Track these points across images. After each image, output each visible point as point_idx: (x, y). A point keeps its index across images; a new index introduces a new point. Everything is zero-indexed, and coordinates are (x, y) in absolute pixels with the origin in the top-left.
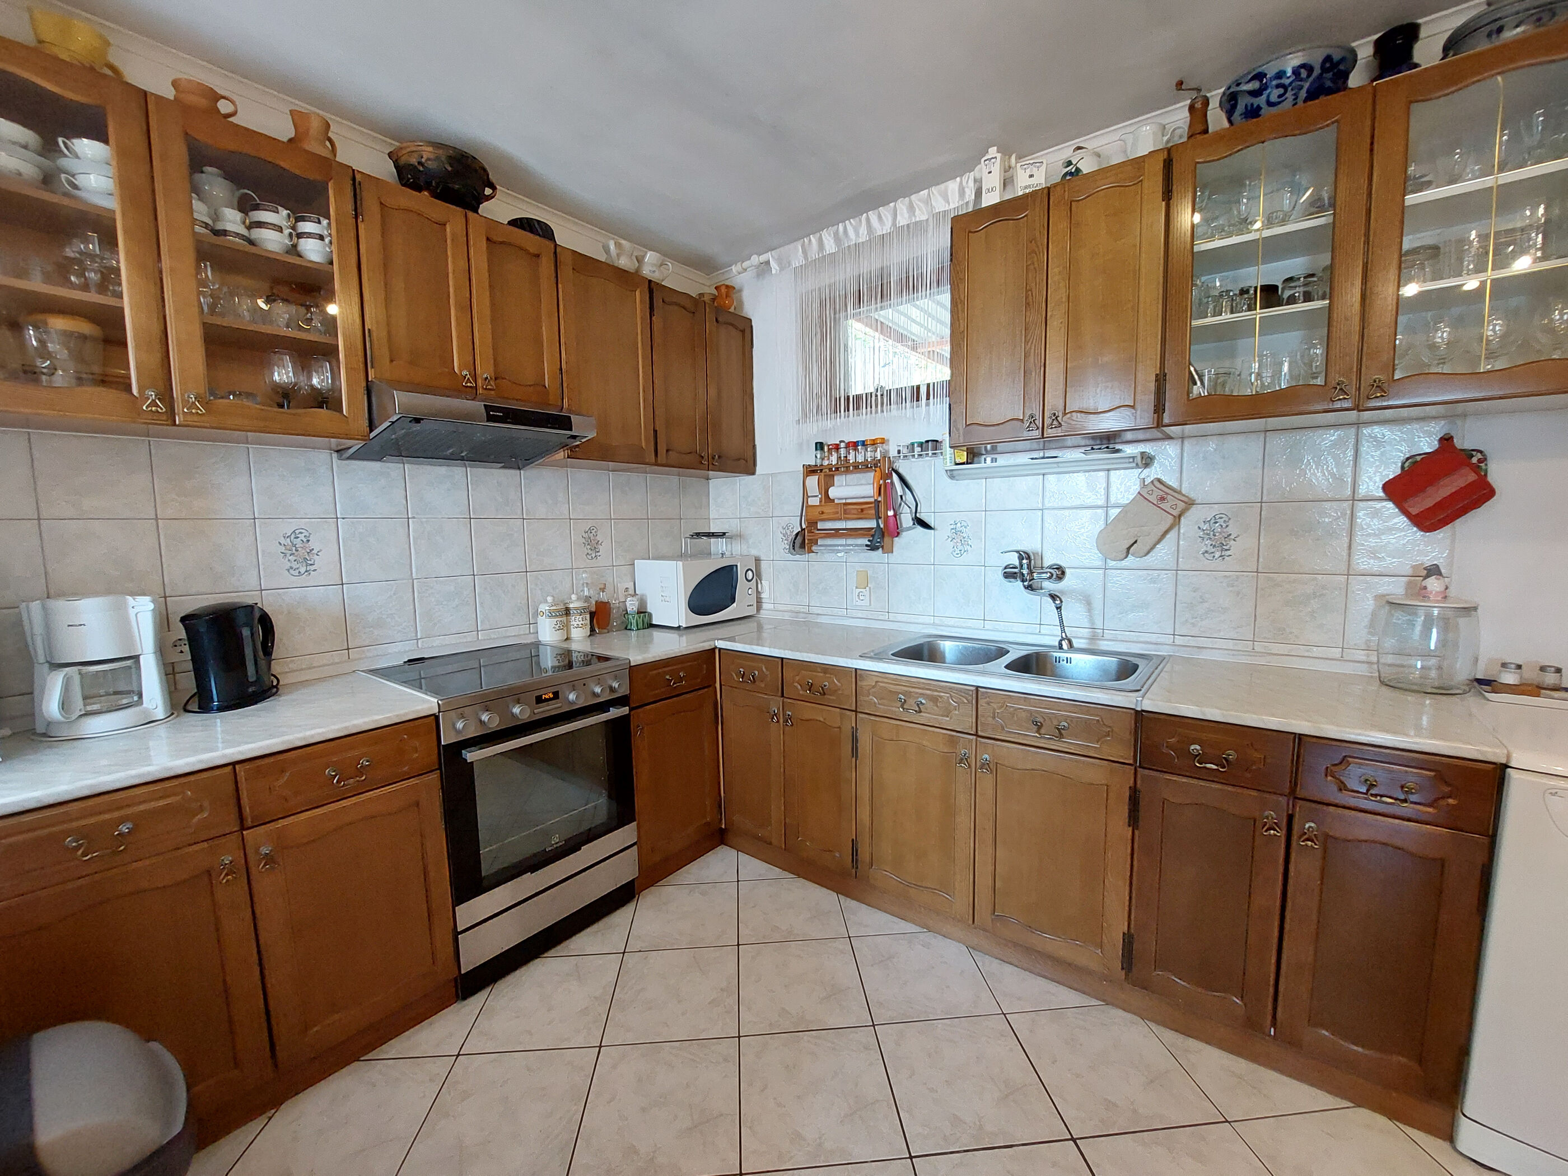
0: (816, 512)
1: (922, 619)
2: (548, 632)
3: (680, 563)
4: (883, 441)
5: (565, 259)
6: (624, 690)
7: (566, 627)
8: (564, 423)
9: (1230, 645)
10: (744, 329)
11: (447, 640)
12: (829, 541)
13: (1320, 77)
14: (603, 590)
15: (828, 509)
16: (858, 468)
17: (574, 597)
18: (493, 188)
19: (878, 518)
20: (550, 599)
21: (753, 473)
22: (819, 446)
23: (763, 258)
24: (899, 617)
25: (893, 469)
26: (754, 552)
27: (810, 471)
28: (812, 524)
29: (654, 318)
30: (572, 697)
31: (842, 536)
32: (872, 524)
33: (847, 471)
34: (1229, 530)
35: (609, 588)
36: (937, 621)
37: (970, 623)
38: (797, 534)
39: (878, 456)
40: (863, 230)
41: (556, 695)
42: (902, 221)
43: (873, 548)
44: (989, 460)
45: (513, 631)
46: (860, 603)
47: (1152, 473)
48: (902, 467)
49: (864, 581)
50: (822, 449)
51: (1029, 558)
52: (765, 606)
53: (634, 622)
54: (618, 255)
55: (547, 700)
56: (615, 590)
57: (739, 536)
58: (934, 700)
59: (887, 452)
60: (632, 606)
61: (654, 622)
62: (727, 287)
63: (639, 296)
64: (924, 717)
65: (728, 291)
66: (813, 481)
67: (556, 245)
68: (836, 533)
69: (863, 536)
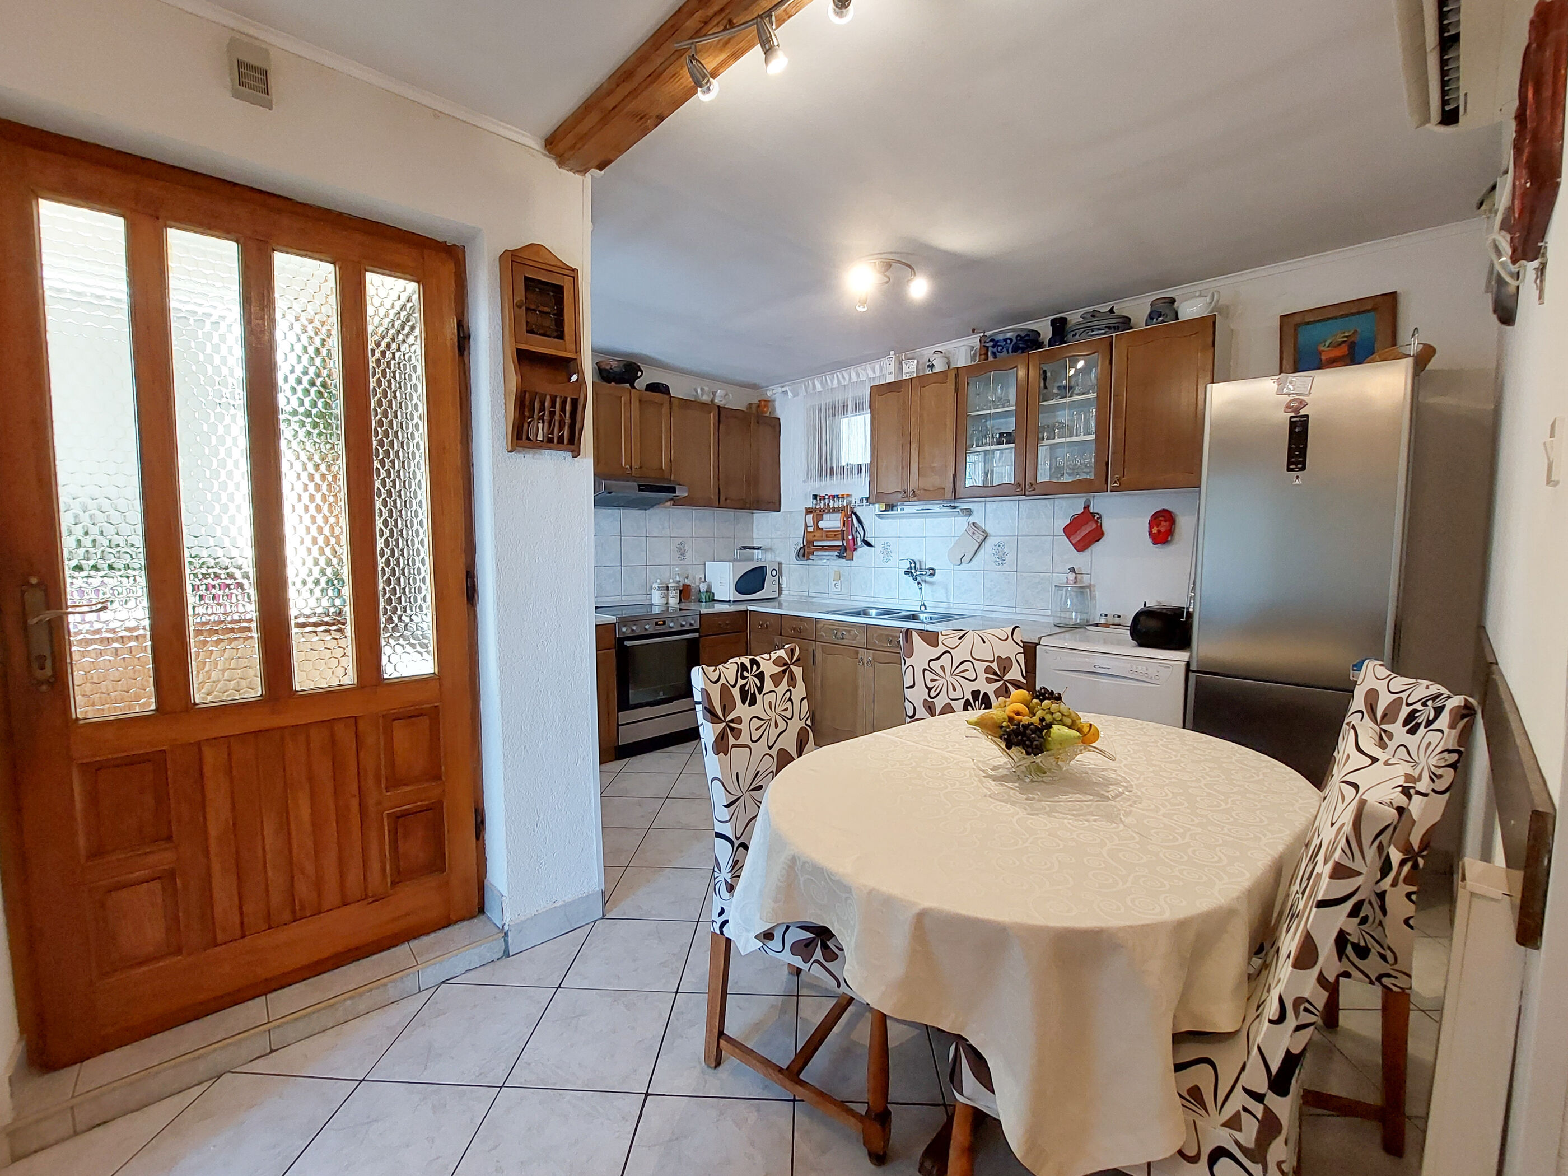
0: (811, 535)
1: (868, 599)
2: (657, 598)
3: (731, 564)
4: (848, 496)
5: (675, 402)
6: (697, 626)
7: (667, 597)
8: (673, 490)
9: (1006, 610)
10: (775, 425)
11: (608, 599)
12: (820, 553)
13: (1016, 343)
14: (687, 578)
15: (818, 534)
16: (835, 510)
17: (671, 581)
18: (642, 372)
19: (843, 540)
20: (658, 581)
21: (779, 511)
22: (815, 497)
23: (784, 389)
24: (857, 598)
25: (853, 512)
26: (778, 559)
27: (809, 511)
28: (810, 543)
29: (721, 426)
30: (672, 625)
31: (826, 550)
32: (840, 543)
33: (829, 512)
34: (1005, 550)
35: (690, 577)
36: (876, 600)
37: (891, 601)
38: (801, 548)
39: (845, 504)
40: (835, 381)
41: (664, 623)
42: (854, 379)
43: (840, 557)
44: (899, 509)
45: (639, 597)
46: (835, 590)
47: (972, 520)
48: (858, 510)
49: (838, 577)
50: (816, 498)
51: (915, 563)
52: (784, 592)
53: (704, 597)
54: (702, 395)
55: (660, 625)
56: (694, 578)
57: (770, 549)
58: (849, 632)
59: (851, 502)
60: (703, 588)
61: (716, 598)
62: (765, 401)
63: (713, 417)
64: (844, 642)
65: (766, 403)
66: (810, 517)
67: (671, 397)
68: (823, 548)
69: (835, 550)
